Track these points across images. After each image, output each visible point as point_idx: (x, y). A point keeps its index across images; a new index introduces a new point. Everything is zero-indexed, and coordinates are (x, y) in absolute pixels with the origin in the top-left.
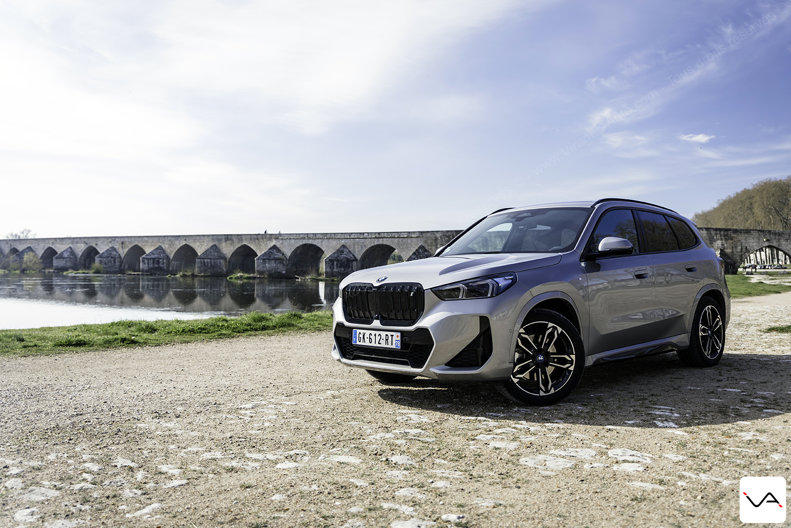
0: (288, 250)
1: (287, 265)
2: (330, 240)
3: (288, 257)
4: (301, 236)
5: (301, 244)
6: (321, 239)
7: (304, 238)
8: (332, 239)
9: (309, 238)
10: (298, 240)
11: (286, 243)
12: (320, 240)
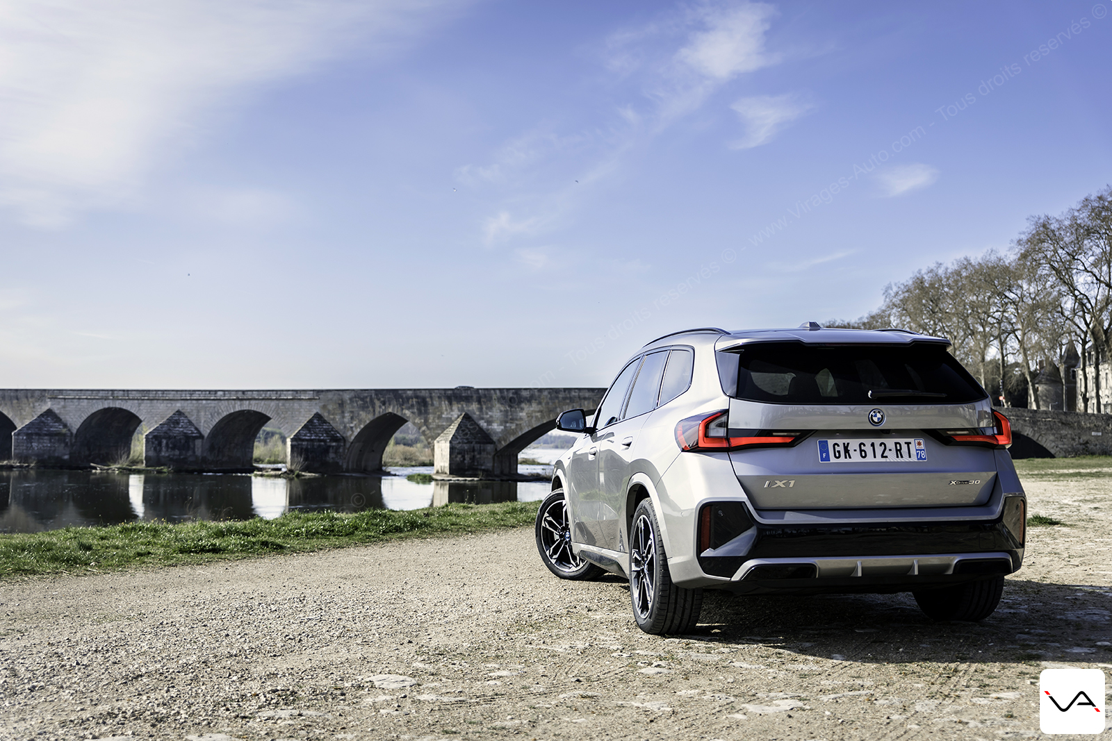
0: (75, 418)
1: (72, 445)
2: (155, 401)
3: (74, 431)
4: (101, 394)
5: (100, 407)
6: (137, 399)
7: (107, 399)
8: (158, 400)
9: (115, 399)
10: (94, 401)
11: (72, 406)
12: (136, 401)
